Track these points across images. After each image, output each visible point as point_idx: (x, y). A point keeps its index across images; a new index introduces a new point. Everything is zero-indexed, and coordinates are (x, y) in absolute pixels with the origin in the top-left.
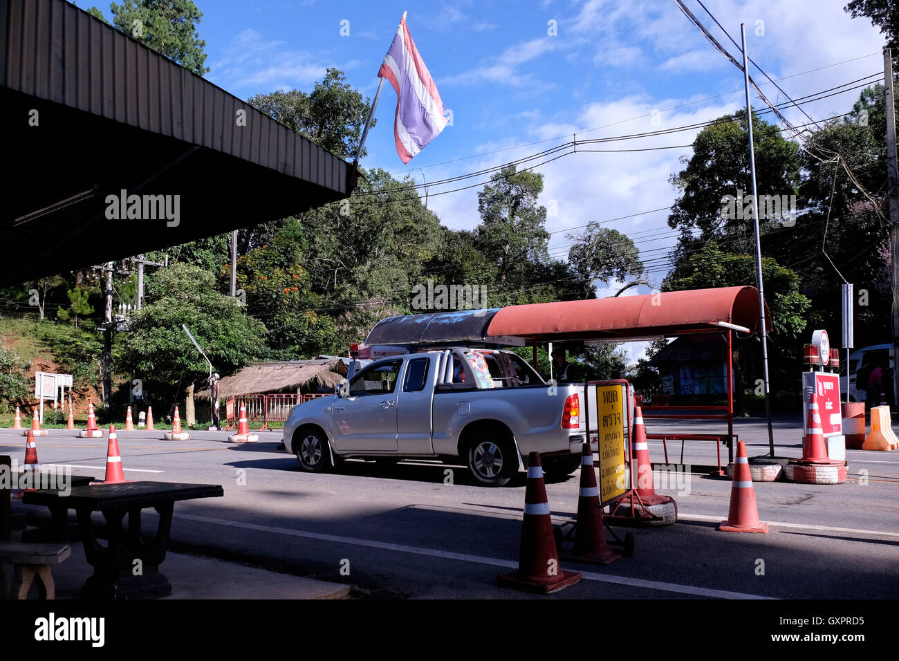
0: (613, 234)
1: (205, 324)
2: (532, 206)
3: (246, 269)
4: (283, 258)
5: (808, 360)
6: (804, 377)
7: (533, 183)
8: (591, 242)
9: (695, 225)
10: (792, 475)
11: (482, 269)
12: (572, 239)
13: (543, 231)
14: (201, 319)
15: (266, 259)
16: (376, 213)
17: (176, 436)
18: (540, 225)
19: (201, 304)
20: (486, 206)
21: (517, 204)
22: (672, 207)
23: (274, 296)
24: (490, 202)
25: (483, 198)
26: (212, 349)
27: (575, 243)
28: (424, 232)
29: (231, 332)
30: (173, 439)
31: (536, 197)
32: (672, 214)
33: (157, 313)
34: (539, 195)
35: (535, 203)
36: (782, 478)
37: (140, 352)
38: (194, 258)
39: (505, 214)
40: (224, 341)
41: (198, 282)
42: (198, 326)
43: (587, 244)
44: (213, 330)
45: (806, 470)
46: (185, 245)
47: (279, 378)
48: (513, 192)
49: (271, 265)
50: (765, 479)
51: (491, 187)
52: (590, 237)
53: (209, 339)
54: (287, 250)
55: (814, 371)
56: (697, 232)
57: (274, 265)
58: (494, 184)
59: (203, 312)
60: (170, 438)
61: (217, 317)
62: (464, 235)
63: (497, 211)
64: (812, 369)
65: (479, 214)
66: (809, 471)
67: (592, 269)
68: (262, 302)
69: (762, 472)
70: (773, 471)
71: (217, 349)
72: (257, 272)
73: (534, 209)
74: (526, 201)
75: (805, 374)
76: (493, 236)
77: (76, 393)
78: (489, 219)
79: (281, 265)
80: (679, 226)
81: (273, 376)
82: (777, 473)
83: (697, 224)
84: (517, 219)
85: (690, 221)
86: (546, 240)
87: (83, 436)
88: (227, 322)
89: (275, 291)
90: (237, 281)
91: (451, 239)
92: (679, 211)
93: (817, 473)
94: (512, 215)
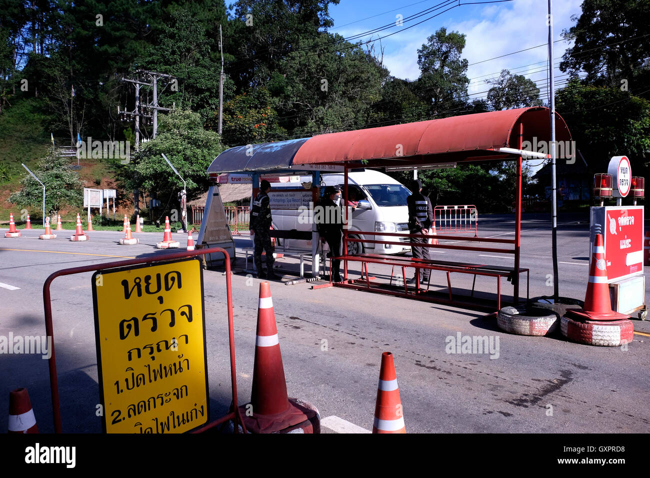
0: (520, 79)
1: (188, 153)
2: (458, 59)
3: (230, 111)
4: (256, 102)
5: (598, 192)
6: (592, 213)
7: (458, 42)
8: (503, 85)
9: (581, 69)
10: (566, 331)
11: (416, 106)
12: (489, 84)
13: (465, 77)
14: (187, 149)
15: (244, 103)
16: (331, 66)
17: (126, 242)
18: (463, 73)
19: (189, 138)
20: (423, 60)
21: (447, 57)
22: (564, 56)
23: (247, 130)
24: (426, 56)
25: (421, 54)
26: (193, 171)
27: (492, 86)
28: (368, 80)
29: (208, 158)
30: (124, 244)
31: (460, 52)
32: (563, 61)
33: (155, 145)
34: (463, 50)
35: (460, 57)
36: (554, 333)
37: (142, 174)
38: (210, 105)
39: (437, 65)
40: (202, 164)
41: (188, 121)
42: (184, 154)
43: (501, 87)
44: (194, 156)
45: (581, 328)
46: (202, 95)
47: (243, 191)
48: (444, 49)
49: (248, 107)
50: (535, 333)
51: (428, 46)
52: (502, 81)
53: (192, 164)
54: (259, 96)
55: (604, 205)
56: (583, 74)
57: (250, 108)
58: (430, 43)
59: (189, 143)
60: (122, 243)
61: (199, 147)
62: (405, 83)
63: (432, 63)
64: (602, 203)
65: (418, 66)
66: (584, 329)
67: (504, 105)
68: (238, 135)
69: (531, 325)
70: (545, 324)
71: (197, 171)
72: (238, 113)
73: (459, 61)
74: (452, 56)
75: (594, 210)
76: (427, 82)
77: (129, 201)
78: (425, 70)
79: (256, 107)
80: (568, 70)
81: (240, 190)
82: (549, 327)
83: (583, 68)
84: (446, 69)
85: (577, 66)
86: (467, 83)
87: (72, 240)
88: (205, 151)
89: (247, 126)
90: (223, 120)
91: (395, 86)
92: (569, 59)
93: (594, 333)
94: (442, 67)
